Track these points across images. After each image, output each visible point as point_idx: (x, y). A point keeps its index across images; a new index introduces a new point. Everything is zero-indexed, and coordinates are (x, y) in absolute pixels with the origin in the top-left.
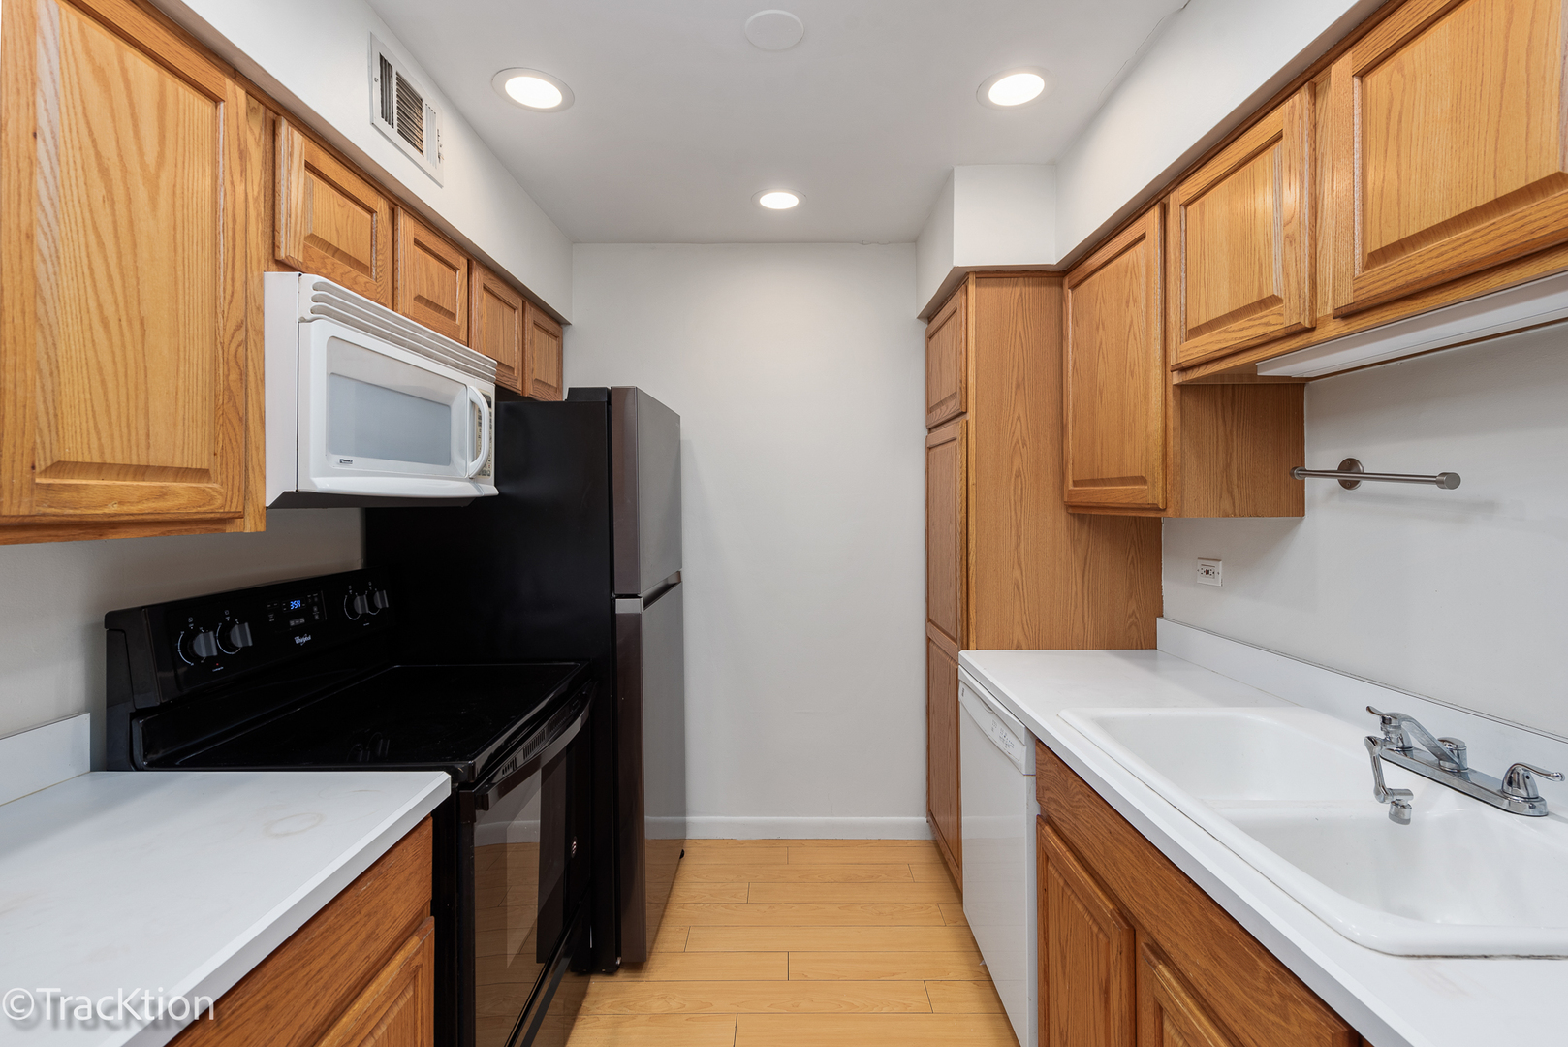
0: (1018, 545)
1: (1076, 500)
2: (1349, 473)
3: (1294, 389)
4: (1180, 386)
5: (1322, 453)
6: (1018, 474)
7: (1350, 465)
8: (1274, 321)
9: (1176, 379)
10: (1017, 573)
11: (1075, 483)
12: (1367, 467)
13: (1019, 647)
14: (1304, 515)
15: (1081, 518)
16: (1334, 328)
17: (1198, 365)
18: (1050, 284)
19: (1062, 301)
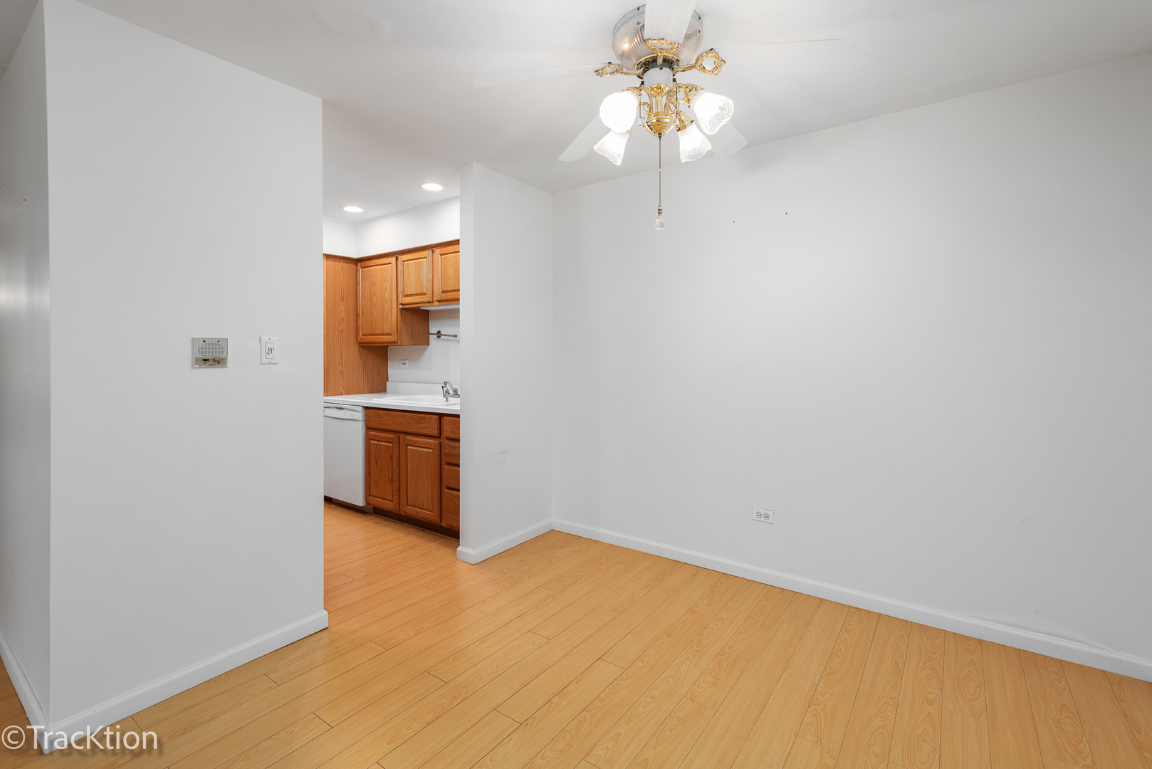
0: (341, 357)
1: (363, 341)
2: (439, 334)
3: (428, 311)
4: (402, 309)
5: (433, 330)
6: (342, 331)
7: (439, 332)
8: (425, 298)
9: (400, 307)
10: (341, 368)
11: (363, 335)
12: (442, 333)
13: (342, 395)
14: (429, 345)
15: (363, 347)
16: (437, 303)
17: (409, 304)
18: (352, 264)
19: (357, 270)
